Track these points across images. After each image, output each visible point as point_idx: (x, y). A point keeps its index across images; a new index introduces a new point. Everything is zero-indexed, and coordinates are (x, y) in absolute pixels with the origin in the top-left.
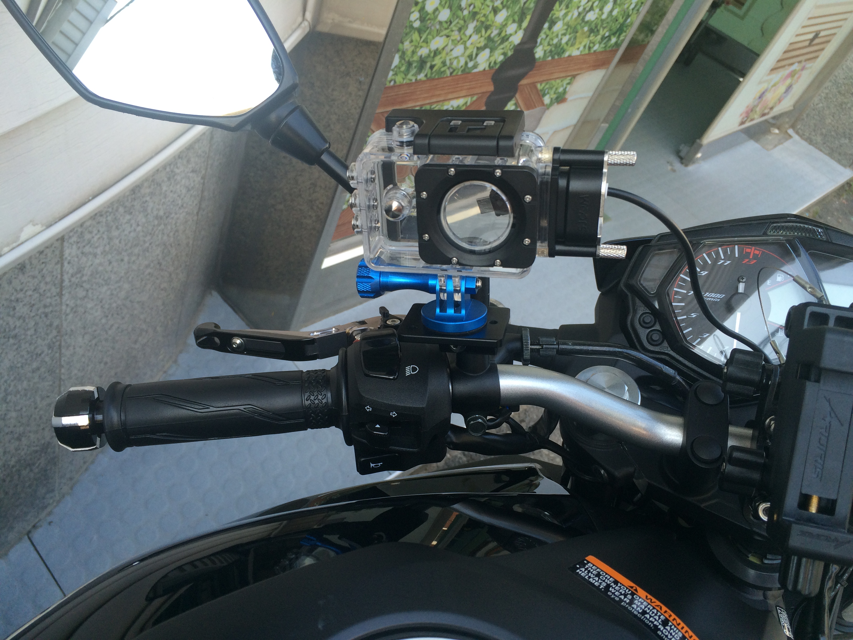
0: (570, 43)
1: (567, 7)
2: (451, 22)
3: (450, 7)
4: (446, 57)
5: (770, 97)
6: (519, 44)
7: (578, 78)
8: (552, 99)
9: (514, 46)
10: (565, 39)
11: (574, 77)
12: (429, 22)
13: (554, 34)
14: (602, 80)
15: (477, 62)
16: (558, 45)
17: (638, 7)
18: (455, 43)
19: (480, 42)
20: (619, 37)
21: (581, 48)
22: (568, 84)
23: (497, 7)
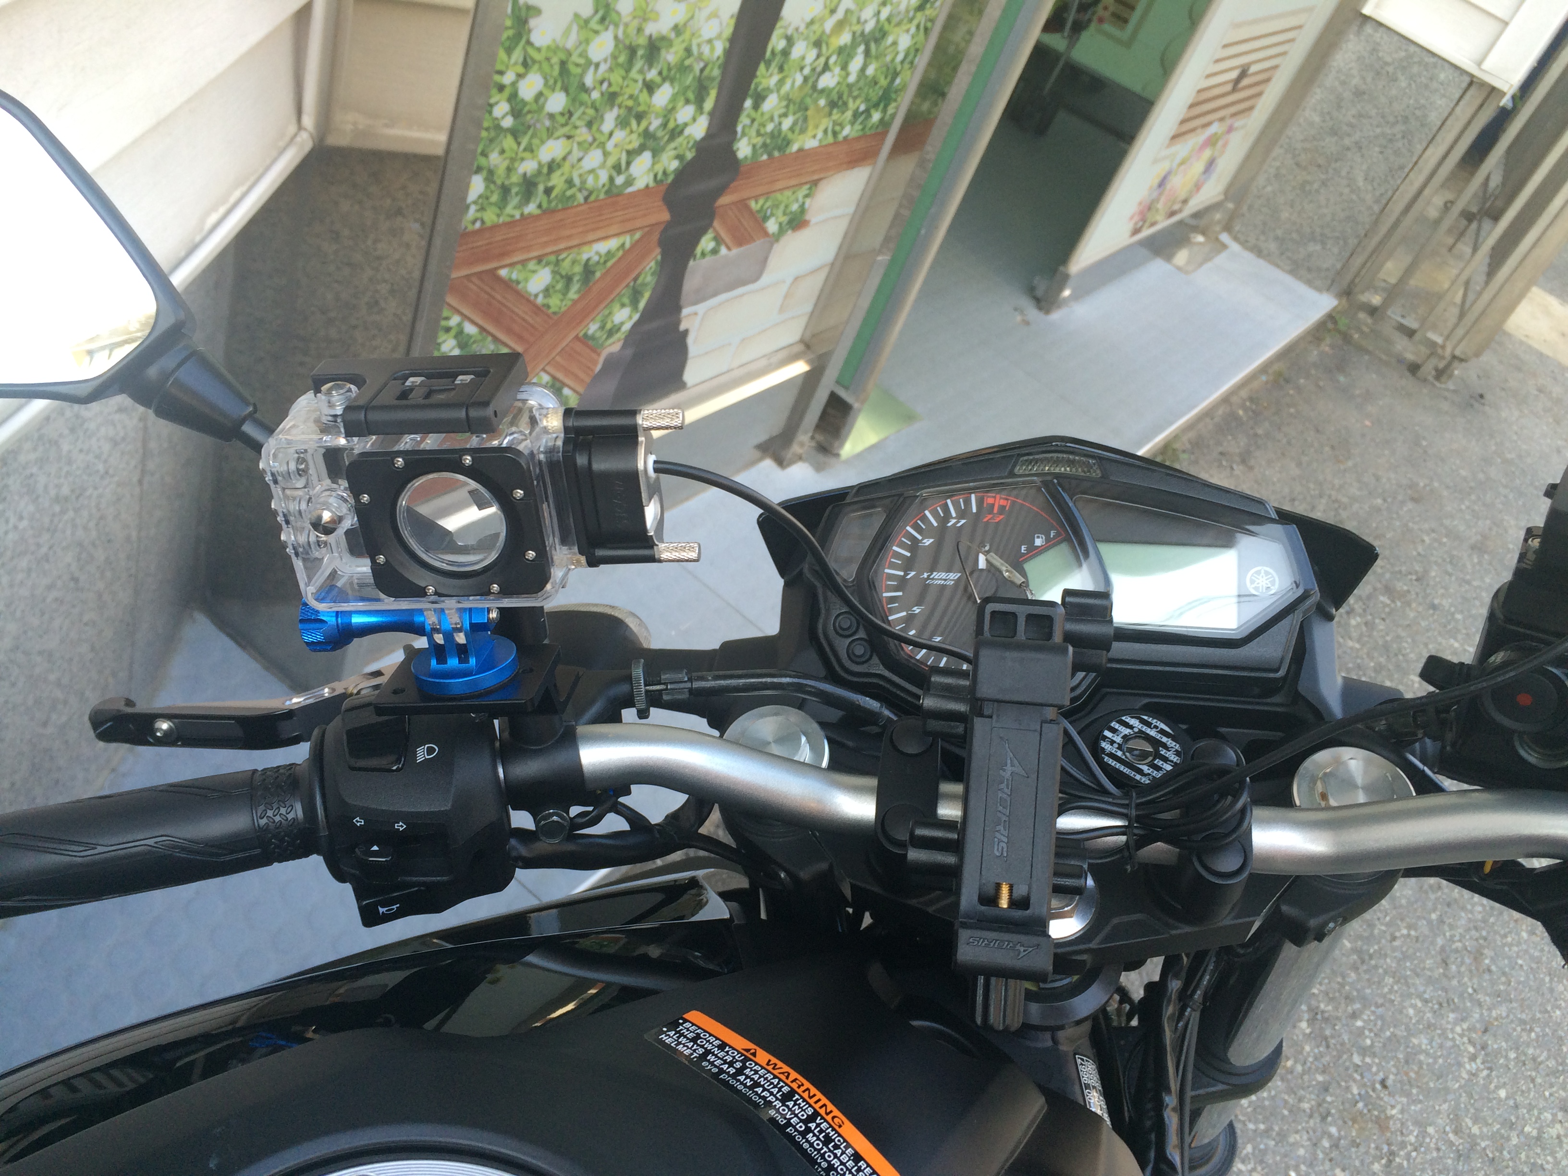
0: (797, 129)
1: (781, 69)
2: (571, 114)
3: (565, 89)
4: (571, 172)
5: (1180, 184)
6: (703, 139)
7: (822, 185)
8: (780, 224)
9: (695, 141)
10: (787, 123)
11: (815, 183)
12: (529, 116)
13: (766, 117)
14: (868, 183)
15: (631, 175)
16: (776, 133)
17: (910, 58)
18: (586, 147)
19: (630, 142)
20: (885, 111)
21: (820, 135)
22: (807, 196)
23: (651, 81)
